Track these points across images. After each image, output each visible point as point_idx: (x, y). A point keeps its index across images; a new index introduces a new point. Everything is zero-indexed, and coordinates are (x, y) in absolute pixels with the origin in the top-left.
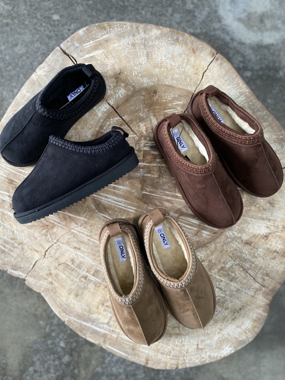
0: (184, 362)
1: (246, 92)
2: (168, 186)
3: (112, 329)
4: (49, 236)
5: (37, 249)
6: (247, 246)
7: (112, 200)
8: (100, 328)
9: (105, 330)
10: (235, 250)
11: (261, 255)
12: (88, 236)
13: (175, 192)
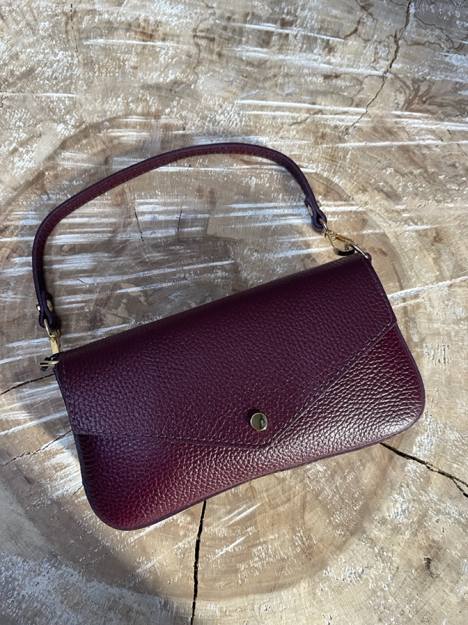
4: (408, 82)
5: (420, 47)
12: (320, 111)
13: (145, 293)
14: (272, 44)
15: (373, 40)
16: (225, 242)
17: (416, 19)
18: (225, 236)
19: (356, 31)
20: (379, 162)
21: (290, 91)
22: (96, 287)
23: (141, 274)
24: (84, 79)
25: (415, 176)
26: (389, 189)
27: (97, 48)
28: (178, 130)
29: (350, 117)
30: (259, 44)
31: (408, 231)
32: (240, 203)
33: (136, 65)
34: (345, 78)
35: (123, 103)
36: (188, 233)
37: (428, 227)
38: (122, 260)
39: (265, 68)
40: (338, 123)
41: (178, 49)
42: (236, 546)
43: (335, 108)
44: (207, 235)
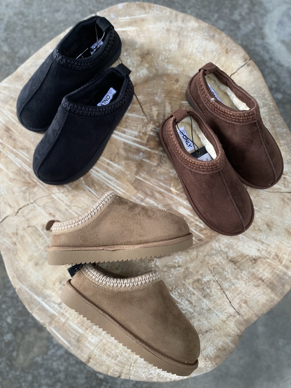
0: (129, 372)
1: (270, 105)
2: (164, 178)
3: (62, 311)
4: (27, 194)
5: (11, 204)
6: (232, 264)
7: (103, 175)
8: (50, 306)
9: (54, 310)
10: (218, 264)
11: (244, 279)
12: (67, 205)
13: (170, 186)
15: (25, 219)
18: (132, 186)
19: (29, 227)
23: (167, 193)
38: (169, 202)
40: (64, 197)
43: (61, 203)
44: (137, 191)
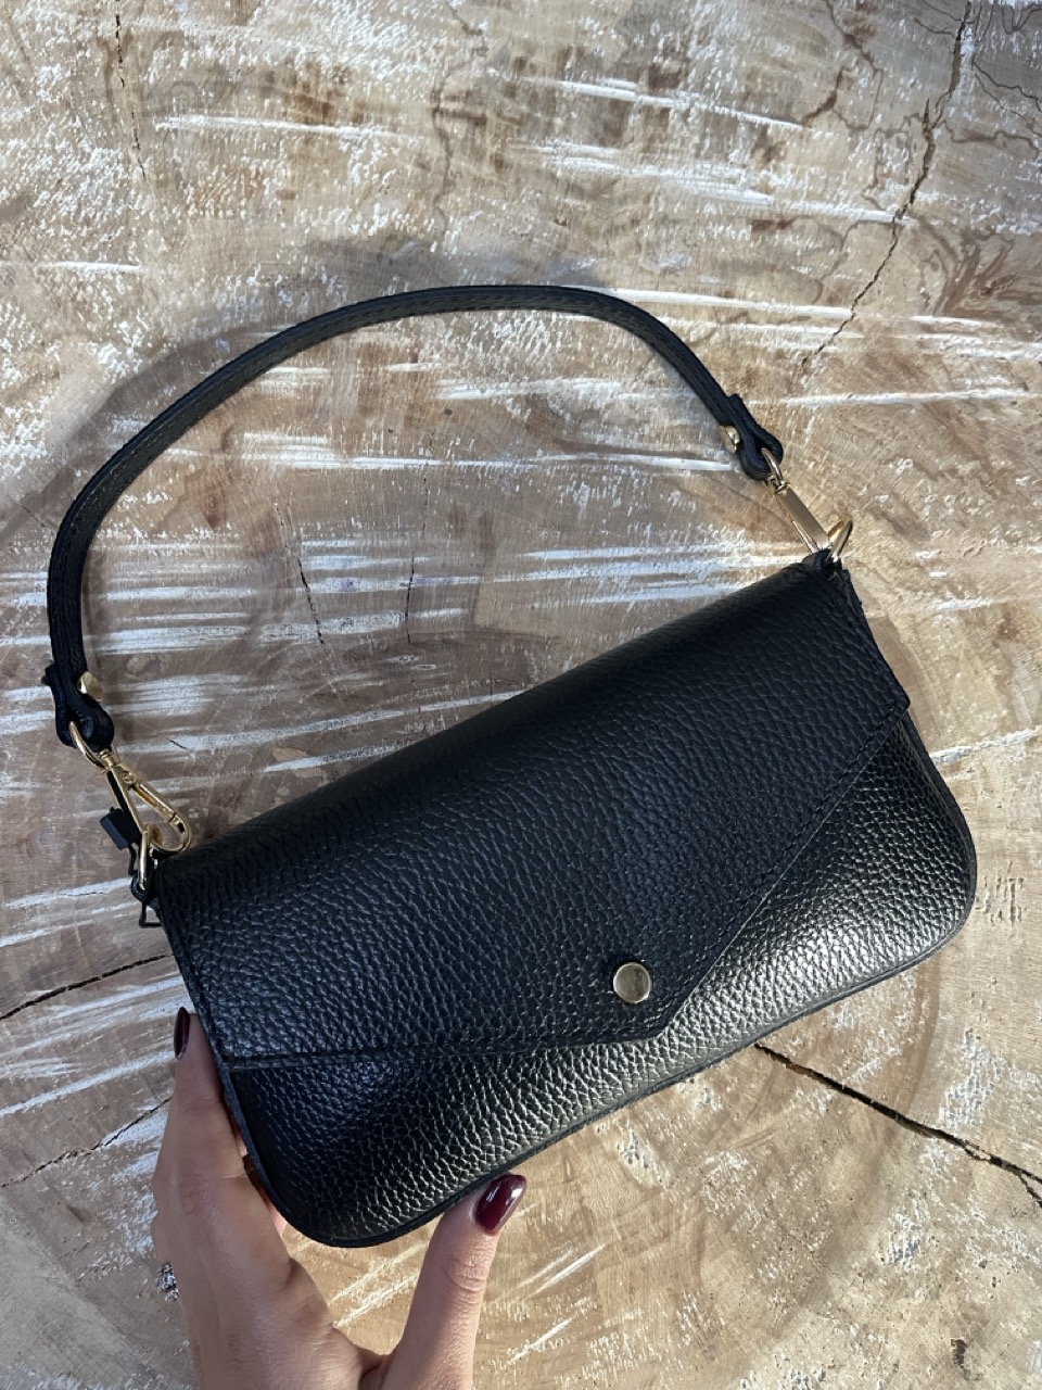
4: (953, 239)
5: (983, 148)
13: (330, 771)
14: (627, 135)
15: (874, 127)
16: (517, 643)
17: (976, 71)
18: (518, 629)
20: (880, 443)
21: (672, 262)
22: (215, 758)
23: (321, 726)
24: (160, 226)
25: (962, 478)
26: (902, 511)
27: (189, 139)
28: (401, 361)
29: (815, 329)
30: (596, 135)
31: (942, 612)
32: (552, 549)
33: (291, 188)
34: (802, 227)
35: (261, 289)
36: (431, 621)
37: (987, 602)
38: (273, 690)
39: (611, 201)
41: (396, 146)
42: (553, 1339)
43: (779, 306)
44: (475, 626)
